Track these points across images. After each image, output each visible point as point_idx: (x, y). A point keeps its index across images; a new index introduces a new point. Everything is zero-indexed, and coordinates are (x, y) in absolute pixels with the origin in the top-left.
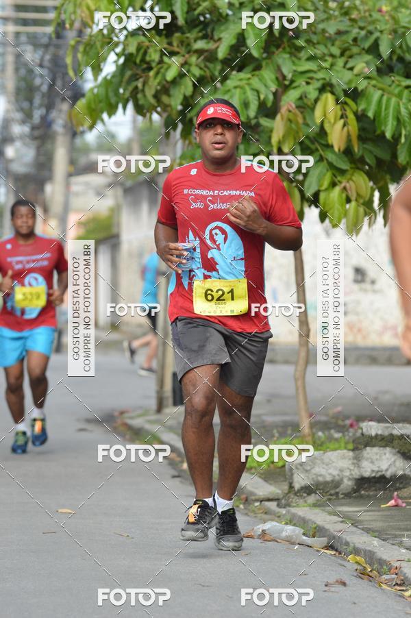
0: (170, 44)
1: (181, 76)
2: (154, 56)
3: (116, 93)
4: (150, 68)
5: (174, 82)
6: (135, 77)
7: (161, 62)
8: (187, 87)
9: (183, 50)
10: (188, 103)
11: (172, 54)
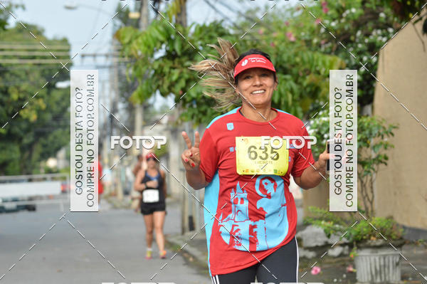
0: (174, 63)
1: (180, 78)
2: (166, 69)
3: (151, 88)
4: (164, 75)
5: (177, 81)
6: (158, 80)
7: (170, 72)
8: (182, 83)
9: (180, 66)
10: (184, 90)
11: (174, 68)
